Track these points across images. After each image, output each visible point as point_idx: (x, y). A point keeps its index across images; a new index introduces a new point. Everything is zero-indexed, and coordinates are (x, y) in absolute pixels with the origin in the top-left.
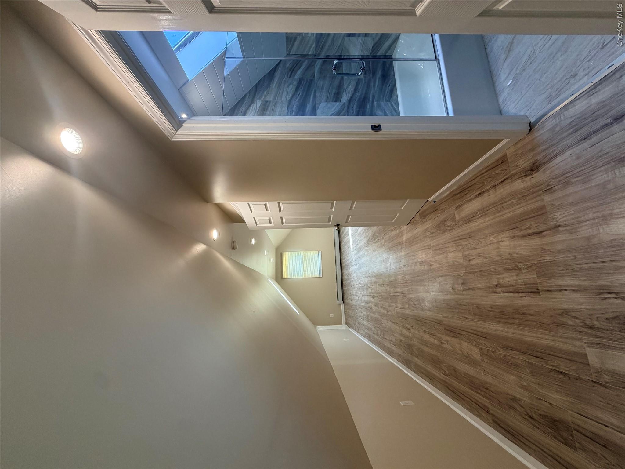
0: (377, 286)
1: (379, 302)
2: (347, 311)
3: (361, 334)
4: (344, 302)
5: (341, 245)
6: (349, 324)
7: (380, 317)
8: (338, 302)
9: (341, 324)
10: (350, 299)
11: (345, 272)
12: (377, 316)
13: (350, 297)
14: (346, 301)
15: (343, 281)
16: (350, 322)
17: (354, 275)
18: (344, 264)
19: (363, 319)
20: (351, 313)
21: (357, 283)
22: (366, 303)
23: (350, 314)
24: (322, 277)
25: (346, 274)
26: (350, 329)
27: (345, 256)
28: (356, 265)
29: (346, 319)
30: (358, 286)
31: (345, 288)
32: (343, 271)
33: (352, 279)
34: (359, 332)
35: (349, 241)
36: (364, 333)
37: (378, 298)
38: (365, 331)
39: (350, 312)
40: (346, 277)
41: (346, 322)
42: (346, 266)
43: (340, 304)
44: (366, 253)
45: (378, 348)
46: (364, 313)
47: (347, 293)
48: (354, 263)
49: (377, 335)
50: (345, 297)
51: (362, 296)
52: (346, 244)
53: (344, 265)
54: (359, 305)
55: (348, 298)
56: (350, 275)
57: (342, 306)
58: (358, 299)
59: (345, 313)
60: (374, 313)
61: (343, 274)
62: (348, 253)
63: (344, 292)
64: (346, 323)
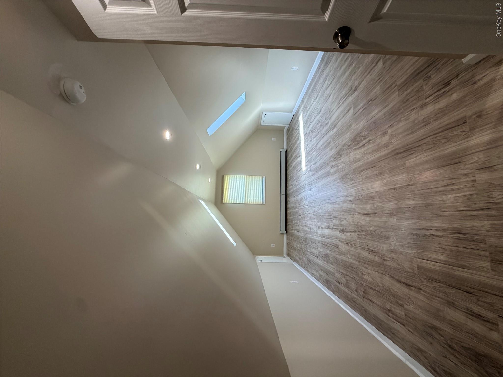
0: (356, 216)
1: (358, 241)
2: (291, 242)
3: (312, 274)
4: (287, 232)
5: (288, 171)
6: (293, 257)
7: (358, 263)
8: (281, 232)
9: (282, 255)
10: (295, 229)
11: (291, 200)
12: (350, 259)
13: (297, 228)
14: (290, 231)
15: (288, 209)
16: (294, 255)
17: (306, 202)
18: (291, 191)
19: (317, 257)
20: (297, 246)
21: (311, 212)
22: (324, 237)
23: (295, 246)
24: (264, 203)
25: (293, 202)
26: (294, 263)
27: (292, 182)
28: (311, 189)
29: (288, 250)
30: (311, 215)
31: (290, 218)
32: (288, 199)
33: (302, 207)
34: (308, 271)
35: (300, 163)
36: (318, 275)
37: (356, 234)
38: (320, 272)
39: (295, 244)
40: (293, 205)
41: (288, 253)
42: (293, 194)
43: (283, 234)
44: (332, 171)
45: (344, 303)
46: (320, 250)
47: (292, 223)
48: (307, 188)
49: (347, 286)
50: (289, 227)
51: (319, 228)
52: (295, 167)
53: (289, 192)
54: (310, 238)
55: (294, 229)
56: (299, 202)
57: (285, 237)
58: (310, 232)
59: (287, 244)
60: (342, 253)
61: (288, 202)
62: (298, 178)
63: (288, 221)
64: (288, 255)
